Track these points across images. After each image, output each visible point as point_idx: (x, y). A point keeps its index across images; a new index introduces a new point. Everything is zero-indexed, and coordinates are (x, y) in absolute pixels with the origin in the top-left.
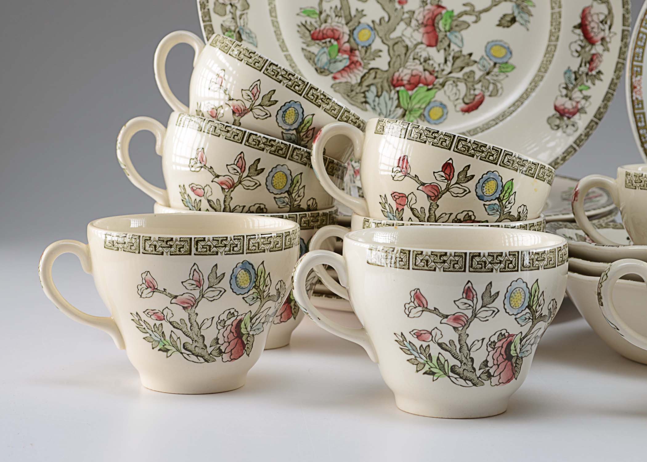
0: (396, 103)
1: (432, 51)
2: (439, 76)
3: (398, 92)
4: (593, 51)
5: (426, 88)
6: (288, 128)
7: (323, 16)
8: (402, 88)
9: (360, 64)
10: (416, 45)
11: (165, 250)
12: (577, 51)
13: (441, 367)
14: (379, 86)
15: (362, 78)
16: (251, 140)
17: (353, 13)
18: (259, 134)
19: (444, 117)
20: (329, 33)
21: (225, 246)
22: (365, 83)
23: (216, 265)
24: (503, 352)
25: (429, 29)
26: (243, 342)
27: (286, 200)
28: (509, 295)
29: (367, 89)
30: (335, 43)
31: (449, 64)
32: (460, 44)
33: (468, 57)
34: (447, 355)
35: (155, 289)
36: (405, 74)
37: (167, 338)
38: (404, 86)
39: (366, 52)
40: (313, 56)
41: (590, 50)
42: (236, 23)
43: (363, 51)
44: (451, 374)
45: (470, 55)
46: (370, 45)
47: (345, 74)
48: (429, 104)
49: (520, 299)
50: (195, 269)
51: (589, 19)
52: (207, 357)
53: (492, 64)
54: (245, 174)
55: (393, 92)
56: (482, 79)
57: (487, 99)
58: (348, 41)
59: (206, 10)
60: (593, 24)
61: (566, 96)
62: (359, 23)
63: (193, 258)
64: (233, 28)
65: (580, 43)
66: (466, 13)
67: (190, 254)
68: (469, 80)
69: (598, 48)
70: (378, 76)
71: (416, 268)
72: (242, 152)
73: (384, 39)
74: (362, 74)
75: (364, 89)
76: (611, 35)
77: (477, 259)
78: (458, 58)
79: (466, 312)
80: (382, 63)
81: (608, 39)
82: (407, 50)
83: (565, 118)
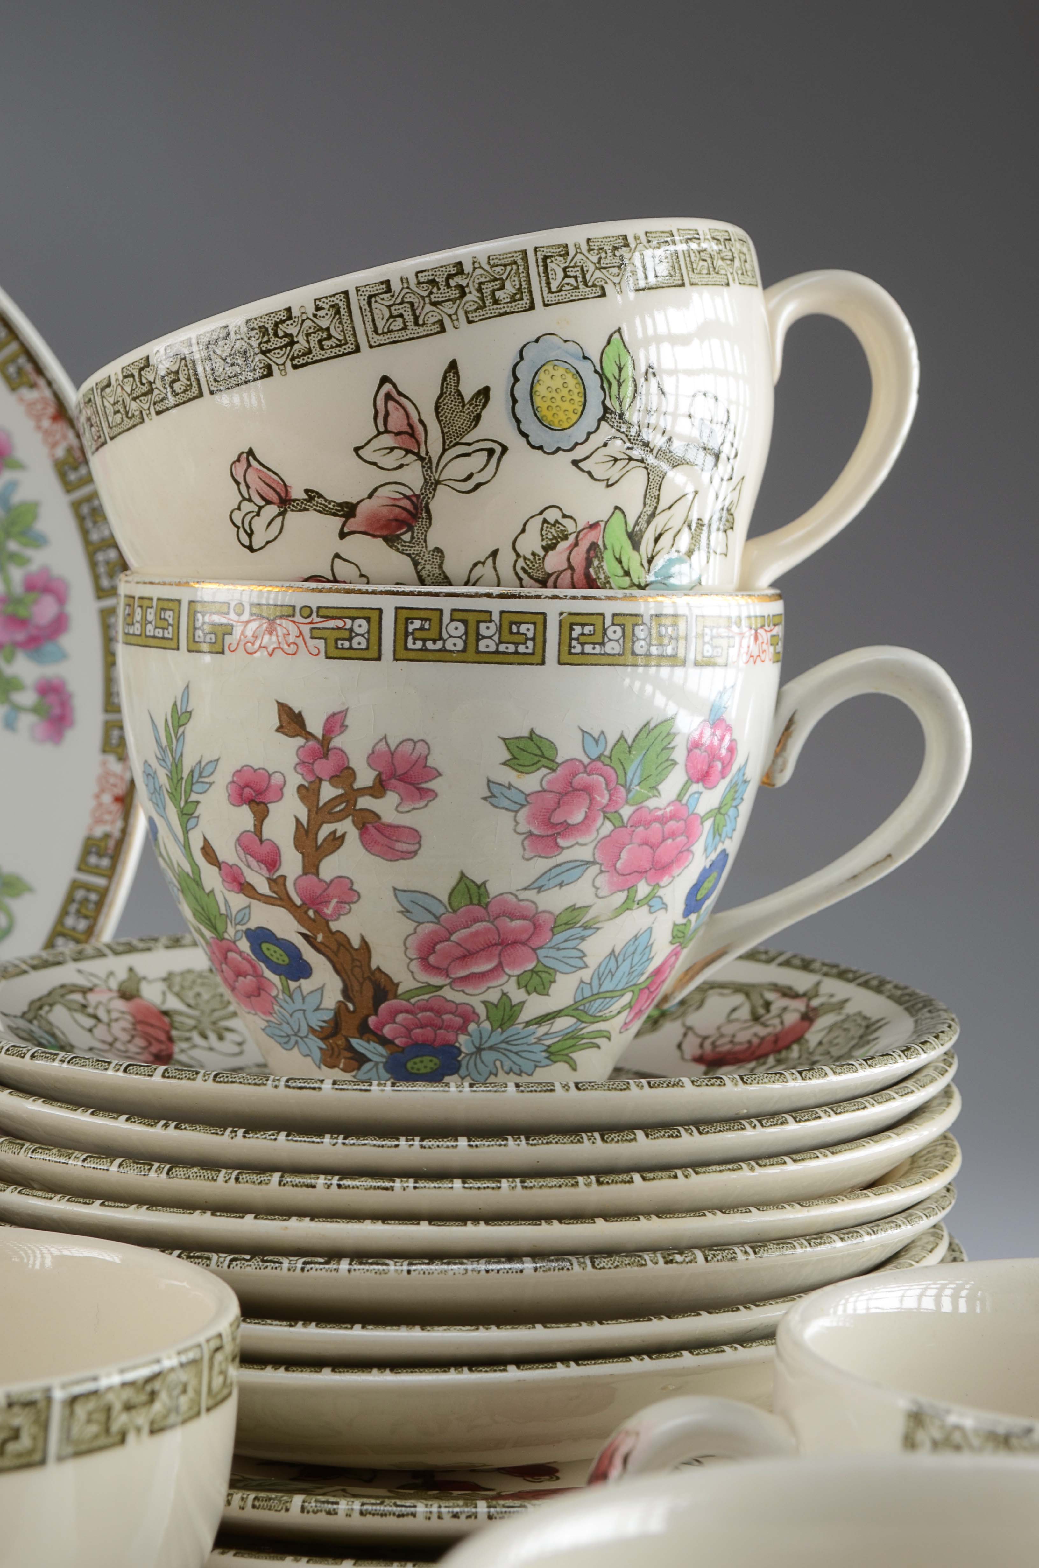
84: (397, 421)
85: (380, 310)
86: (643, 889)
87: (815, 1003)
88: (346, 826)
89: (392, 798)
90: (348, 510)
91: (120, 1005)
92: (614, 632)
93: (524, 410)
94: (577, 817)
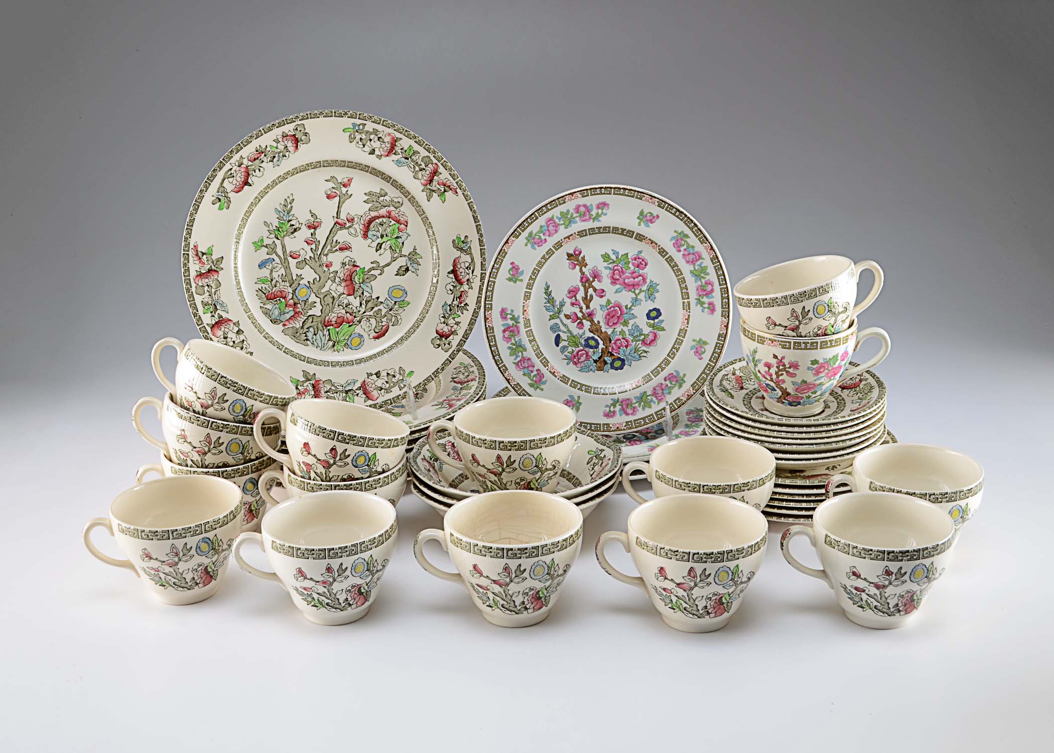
0: (328, 338)
1: (351, 298)
2: (357, 315)
3: (329, 330)
4: (462, 289)
5: (348, 325)
6: (237, 415)
7: (274, 281)
8: (332, 327)
9: (302, 313)
10: (340, 296)
11: (154, 538)
12: (451, 290)
13: (321, 603)
14: (315, 327)
15: (303, 323)
16: (213, 426)
17: (294, 278)
18: (218, 421)
19: (361, 344)
20: (279, 294)
21: (190, 532)
22: (306, 327)
23: (186, 543)
24: (356, 592)
25: (348, 283)
26: (211, 575)
27: (241, 457)
28: (354, 567)
29: (307, 330)
30: (283, 300)
31: (363, 306)
32: (370, 291)
33: (376, 300)
34: (323, 598)
35: (151, 558)
36: (333, 317)
37: (163, 579)
38: (332, 325)
39: (305, 304)
40: (268, 311)
41: (460, 289)
42: (212, 298)
43: (303, 304)
44: (327, 607)
45: (378, 298)
46: (307, 299)
47: (291, 322)
48: (350, 336)
49: (361, 568)
50: (173, 547)
51: (459, 266)
52: (189, 587)
53: (393, 303)
54: (212, 446)
55: (325, 330)
56: (387, 315)
57: (391, 327)
58: (292, 298)
59: (190, 293)
60: (461, 270)
61: (444, 322)
62: (299, 284)
63: (171, 541)
64: (210, 302)
65: (453, 284)
66: (373, 269)
67: (169, 539)
68: (377, 316)
69: (465, 287)
70: (314, 320)
71: (298, 557)
72: (208, 434)
73: (317, 294)
74: (303, 320)
75: (305, 330)
76: (474, 277)
77: (332, 551)
78: (369, 301)
79: (329, 579)
80: (316, 311)
81: (471, 280)
82: (334, 300)
83: (444, 339)
84: (795, 315)
85: (792, 298)
86: (832, 378)
87: (862, 378)
88: (784, 372)
89: (792, 369)
90: (786, 327)
91: (733, 377)
92: (829, 343)
93: (815, 313)
94: (822, 370)
